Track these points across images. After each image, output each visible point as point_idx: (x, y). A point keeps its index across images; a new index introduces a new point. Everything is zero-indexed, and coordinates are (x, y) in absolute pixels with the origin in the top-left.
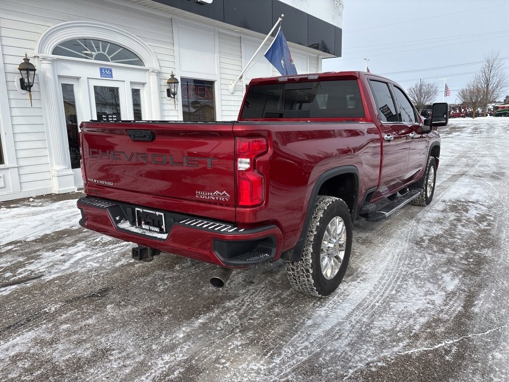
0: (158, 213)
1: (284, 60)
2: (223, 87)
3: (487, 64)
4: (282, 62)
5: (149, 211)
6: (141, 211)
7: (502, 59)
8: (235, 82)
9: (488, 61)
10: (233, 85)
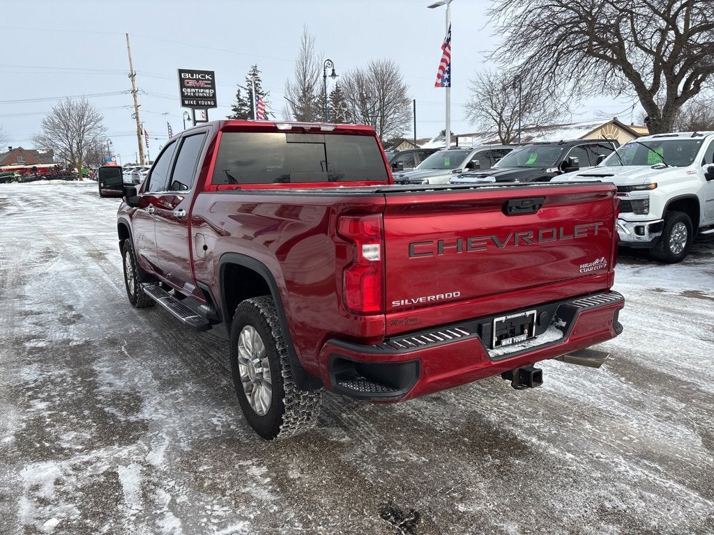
0: (527, 314)
6: (504, 320)
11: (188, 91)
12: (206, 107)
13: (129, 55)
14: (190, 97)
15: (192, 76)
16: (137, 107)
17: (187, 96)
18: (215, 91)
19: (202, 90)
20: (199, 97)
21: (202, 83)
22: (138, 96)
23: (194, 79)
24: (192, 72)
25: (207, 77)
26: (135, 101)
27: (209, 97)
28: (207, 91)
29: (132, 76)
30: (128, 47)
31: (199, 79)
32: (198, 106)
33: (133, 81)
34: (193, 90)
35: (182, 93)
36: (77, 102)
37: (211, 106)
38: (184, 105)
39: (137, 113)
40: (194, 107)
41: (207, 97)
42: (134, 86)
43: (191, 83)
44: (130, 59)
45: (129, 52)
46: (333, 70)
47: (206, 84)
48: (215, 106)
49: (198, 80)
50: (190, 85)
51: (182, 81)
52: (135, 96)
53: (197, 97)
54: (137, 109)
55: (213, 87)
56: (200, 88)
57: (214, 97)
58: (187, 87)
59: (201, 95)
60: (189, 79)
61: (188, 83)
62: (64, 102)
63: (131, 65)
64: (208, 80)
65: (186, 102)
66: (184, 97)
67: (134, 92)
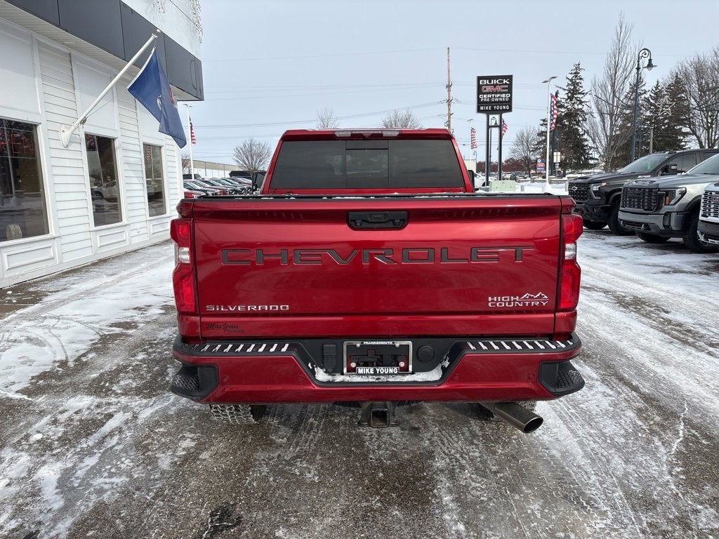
0: (398, 344)
1: (161, 99)
2: (52, 135)
3: (322, 124)
4: (158, 101)
5: (377, 343)
6: (358, 345)
7: (336, 119)
8: (73, 128)
9: (322, 120)
10: (68, 133)
11: (485, 97)
12: (500, 112)
13: (449, 68)
14: (486, 102)
15: (490, 82)
16: (450, 115)
17: (483, 102)
18: (511, 95)
19: (498, 95)
20: (495, 102)
21: (499, 88)
22: (452, 104)
23: (492, 85)
24: (490, 78)
25: (504, 81)
26: (449, 110)
27: (505, 102)
28: (504, 95)
29: (449, 86)
30: (449, 60)
31: (497, 84)
32: (493, 111)
33: (449, 91)
34: (490, 96)
35: (479, 99)
36: (402, 113)
37: (506, 111)
38: (479, 111)
39: (449, 121)
40: (488, 112)
41: (502, 102)
42: (449, 96)
43: (489, 89)
44: (449, 71)
45: (449, 64)
46: (650, 60)
47: (503, 89)
48: (510, 110)
49: (495, 85)
50: (487, 91)
51: (479, 87)
52: (449, 105)
53: (493, 102)
54: (449, 117)
55: (510, 91)
56: (497, 93)
57: (509, 102)
58: (484, 93)
59: (497, 100)
60: (487, 85)
61: (485, 89)
62: (392, 115)
63: (449, 76)
64: (506, 84)
65: (482, 108)
66: (480, 103)
67: (449, 101)
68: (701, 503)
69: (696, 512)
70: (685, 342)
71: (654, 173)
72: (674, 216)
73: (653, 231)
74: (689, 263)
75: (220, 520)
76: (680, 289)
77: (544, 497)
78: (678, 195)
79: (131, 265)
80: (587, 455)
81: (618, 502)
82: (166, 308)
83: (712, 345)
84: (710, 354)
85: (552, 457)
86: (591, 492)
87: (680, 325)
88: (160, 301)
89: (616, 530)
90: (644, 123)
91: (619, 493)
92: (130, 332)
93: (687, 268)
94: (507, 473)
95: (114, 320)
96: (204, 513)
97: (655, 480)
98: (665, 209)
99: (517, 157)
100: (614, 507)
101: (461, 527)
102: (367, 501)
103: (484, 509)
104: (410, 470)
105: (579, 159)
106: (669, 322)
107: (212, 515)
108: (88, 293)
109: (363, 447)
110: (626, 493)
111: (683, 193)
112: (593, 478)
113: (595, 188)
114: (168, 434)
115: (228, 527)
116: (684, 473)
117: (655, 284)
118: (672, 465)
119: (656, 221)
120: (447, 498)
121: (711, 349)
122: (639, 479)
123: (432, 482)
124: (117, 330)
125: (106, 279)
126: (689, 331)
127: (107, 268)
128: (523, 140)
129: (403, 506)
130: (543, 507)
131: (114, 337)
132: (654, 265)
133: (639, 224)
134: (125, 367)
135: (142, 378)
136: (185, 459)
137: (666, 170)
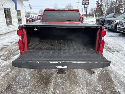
8: (1, 7)
12: (87, 5)
18: (89, 1)
19: (87, 1)
20: (86, 3)
26: (78, 4)
34: (85, 1)
40: (85, 5)
48: (89, 4)
54: (78, 6)
66: (83, 3)
67: (78, 2)
68: (99, 85)
69: (98, 87)
70: (108, 51)
71: (111, 17)
72: (113, 26)
73: (109, 29)
74: (115, 35)
75: (8, 87)
76: (111, 40)
77: (71, 83)
78: (114, 22)
79: (14, 33)
80: (82, 74)
81: (84, 84)
82: (16, 42)
83: (113, 51)
84: (112, 53)
85: (75, 74)
86: (80, 82)
87: (109, 47)
88: (16, 41)
89: (81, 90)
90: (114, 7)
91: (85, 82)
92: (7, 47)
93: (114, 36)
94: (66, 78)
95: (5, 45)
96: (5, 86)
97: (93, 79)
98: (112, 24)
99: (90, 13)
100: (83, 85)
101: (53, 89)
102: (37, 83)
103: (59, 85)
104: (48, 77)
105: (101, 14)
106: (107, 46)
107: (7, 86)
108: (3, 39)
109: (41, 72)
110: (86, 82)
111: (115, 22)
112: (81, 79)
113: (101, 20)
114: (6, 69)
115: (9, 89)
116: (99, 78)
117: (107, 39)
118: (97, 76)
119: (110, 27)
120: (52, 83)
121: (113, 52)
122: (90, 79)
123: (51, 79)
124: (5, 47)
125: (8, 36)
126: (110, 48)
127: (9, 34)
128: (92, 10)
129: (44, 85)
130: (70, 85)
131: (4, 48)
132: (109, 35)
133: (107, 27)
134: (3, 54)
135: (6, 57)
136: (7, 74)
137: (114, 17)
